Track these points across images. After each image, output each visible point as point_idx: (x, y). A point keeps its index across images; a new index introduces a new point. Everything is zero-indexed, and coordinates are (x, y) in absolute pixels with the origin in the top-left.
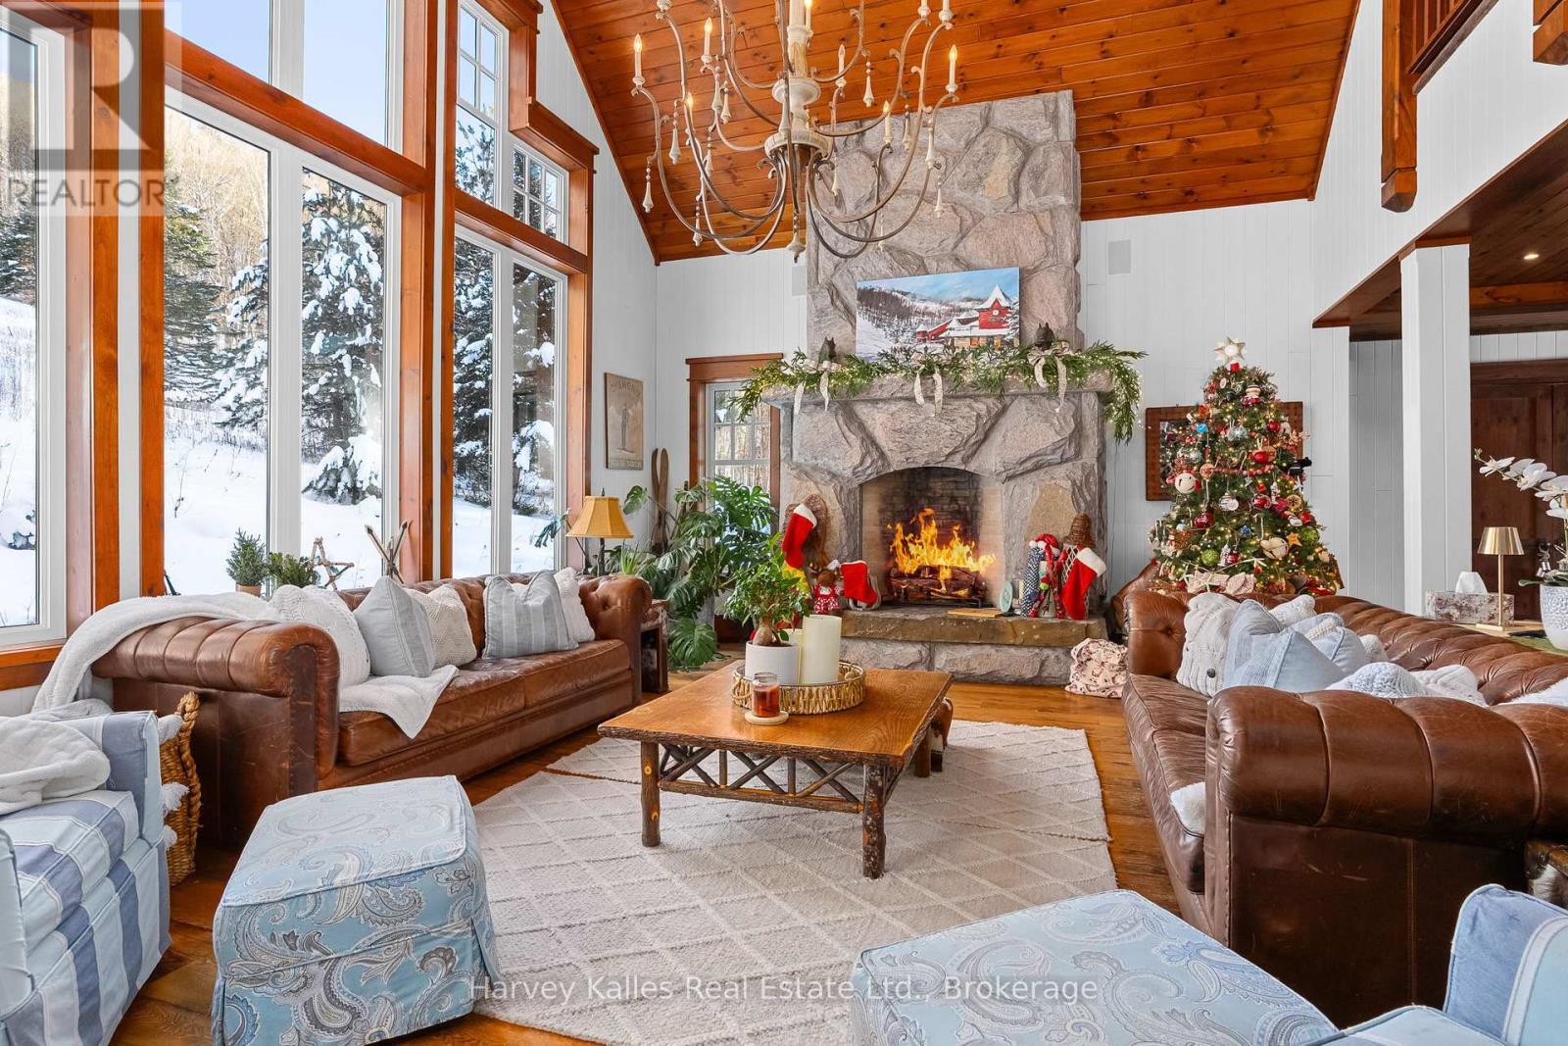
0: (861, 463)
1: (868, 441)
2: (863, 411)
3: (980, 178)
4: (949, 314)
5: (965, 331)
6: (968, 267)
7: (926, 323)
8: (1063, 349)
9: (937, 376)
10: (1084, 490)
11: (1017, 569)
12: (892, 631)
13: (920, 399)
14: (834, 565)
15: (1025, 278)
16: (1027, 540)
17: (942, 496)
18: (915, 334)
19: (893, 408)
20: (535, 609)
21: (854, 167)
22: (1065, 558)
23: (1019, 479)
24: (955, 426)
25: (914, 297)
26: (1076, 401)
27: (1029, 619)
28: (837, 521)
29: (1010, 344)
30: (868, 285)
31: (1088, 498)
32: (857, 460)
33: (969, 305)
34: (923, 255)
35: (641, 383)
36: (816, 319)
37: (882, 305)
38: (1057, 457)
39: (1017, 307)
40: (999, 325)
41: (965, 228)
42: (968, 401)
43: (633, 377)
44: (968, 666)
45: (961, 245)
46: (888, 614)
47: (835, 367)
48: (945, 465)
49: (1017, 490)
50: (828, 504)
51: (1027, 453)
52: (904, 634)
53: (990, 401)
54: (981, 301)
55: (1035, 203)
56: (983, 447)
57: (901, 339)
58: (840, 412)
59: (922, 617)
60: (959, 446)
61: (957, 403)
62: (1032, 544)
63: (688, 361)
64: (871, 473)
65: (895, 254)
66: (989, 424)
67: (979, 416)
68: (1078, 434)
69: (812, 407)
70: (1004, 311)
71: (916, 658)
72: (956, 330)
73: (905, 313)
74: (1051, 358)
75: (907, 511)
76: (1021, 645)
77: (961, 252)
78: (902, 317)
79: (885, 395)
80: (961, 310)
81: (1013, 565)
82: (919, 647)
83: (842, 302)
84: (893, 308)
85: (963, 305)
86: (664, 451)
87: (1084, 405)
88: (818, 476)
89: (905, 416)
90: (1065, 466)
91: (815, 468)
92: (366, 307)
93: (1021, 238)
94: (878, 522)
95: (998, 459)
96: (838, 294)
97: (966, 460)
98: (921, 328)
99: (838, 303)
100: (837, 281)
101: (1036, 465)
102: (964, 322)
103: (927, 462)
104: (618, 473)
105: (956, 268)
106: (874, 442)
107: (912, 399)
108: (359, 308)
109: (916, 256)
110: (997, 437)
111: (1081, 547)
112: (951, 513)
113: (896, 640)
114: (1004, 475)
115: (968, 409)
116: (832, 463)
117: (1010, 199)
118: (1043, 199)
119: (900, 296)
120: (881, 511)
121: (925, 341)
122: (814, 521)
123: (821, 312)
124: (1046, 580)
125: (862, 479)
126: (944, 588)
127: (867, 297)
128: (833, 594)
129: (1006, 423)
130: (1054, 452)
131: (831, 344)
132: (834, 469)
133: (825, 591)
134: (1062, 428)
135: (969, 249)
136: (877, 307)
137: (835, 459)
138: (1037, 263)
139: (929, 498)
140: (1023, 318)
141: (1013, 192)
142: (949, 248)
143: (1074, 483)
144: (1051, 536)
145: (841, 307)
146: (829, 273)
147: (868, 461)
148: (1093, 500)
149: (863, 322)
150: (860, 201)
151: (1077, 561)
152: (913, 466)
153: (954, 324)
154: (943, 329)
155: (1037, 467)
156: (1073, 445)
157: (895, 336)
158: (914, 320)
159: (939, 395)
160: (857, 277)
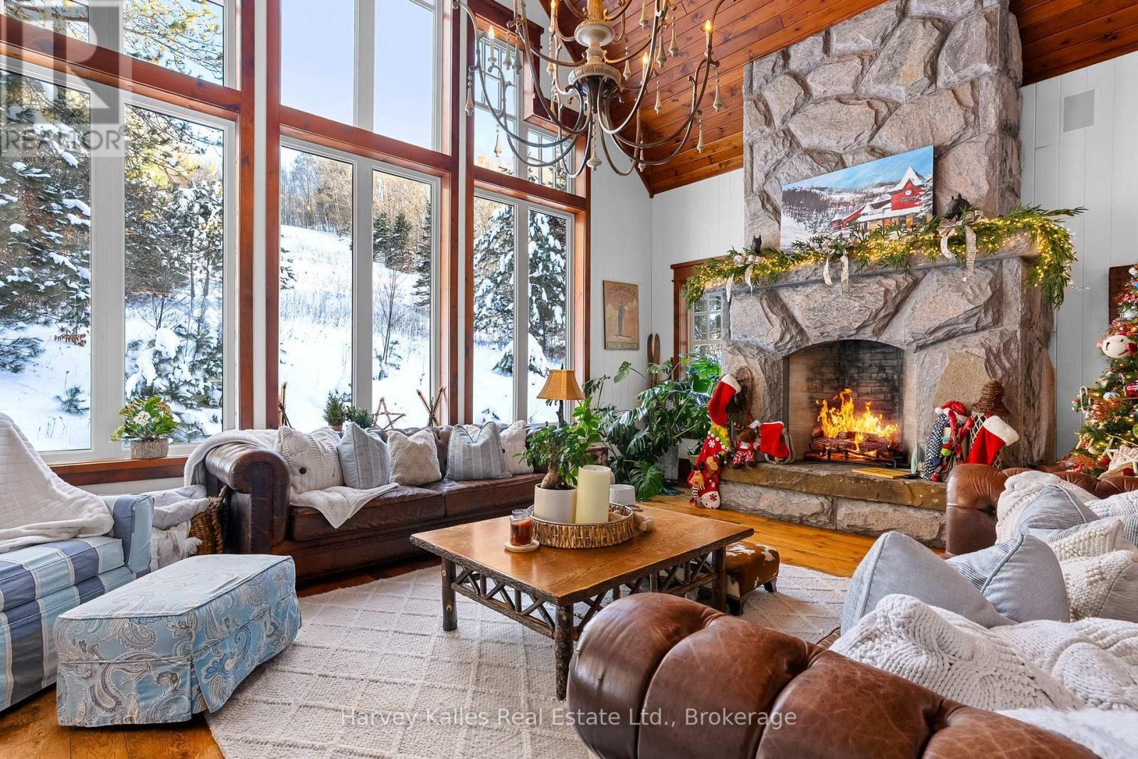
0: (782, 339)
1: (788, 320)
2: (785, 295)
3: (895, 69)
4: (862, 201)
5: (878, 214)
6: (884, 154)
7: (842, 213)
8: (976, 218)
9: (844, 259)
10: (1003, 357)
11: (925, 434)
12: (797, 483)
13: (828, 281)
14: (755, 424)
15: (940, 154)
16: (934, 407)
17: (871, 366)
18: (831, 224)
19: (809, 290)
20: (475, 448)
21: (780, 88)
22: (972, 425)
23: (931, 349)
24: (863, 302)
25: (831, 191)
26: (996, 268)
27: (929, 483)
28: (761, 387)
29: (923, 220)
30: (791, 187)
31: (1007, 365)
32: (777, 336)
33: (882, 189)
34: (841, 151)
35: (636, 286)
36: (750, 222)
37: (805, 203)
38: (971, 325)
39: (931, 184)
40: (911, 204)
41: (880, 119)
42: (879, 278)
43: (627, 282)
44: (865, 520)
45: (877, 135)
46: (795, 468)
47: (758, 259)
48: (858, 338)
49: (927, 359)
50: (754, 374)
51: (937, 323)
52: (807, 486)
53: (900, 277)
54: (894, 184)
55: (955, 78)
56: (895, 320)
57: (819, 230)
58: (765, 297)
59: (823, 473)
60: (868, 320)
61: (867, 281)
62: (938, 411)
63: (672, 267)
64: (790, 347)
65: (815, 155)
66: (899, 298)
67: (887, 291)
68: (997, 301)
69: (743, 294)
70: (915, 191)
71: (818, 509)
72: (869, 215)
73: (822, 206)
74: (961, 229)
75: (837, 379)
76: (919, 508)
77: (877, 142)
78: (819, 211)
79: (801, 279)
80: (874, 196)
81: (922, 431)
82: (822, 499)
83: (772, 205)
84: (812, 204)
85: (876, 191)
86: (657, 335)
87: (1006, 271)
88: (748, 351)
89: (818, 296)
90: (981, 334)
91: (747, 345)
92: (540, 251)
93: (938, 116)
94: (805, 389)
95: (907, 330)
96: (769, 199)
97: (877, 333)
98: (837, 217)
99: (768, 206)
100: (768, 188)
101: (948, 334)
102: (876, 206)
103: (840, 336)
104: (615, 353)
105: (870, 158)
106: (794, 321)
107: (823, 281)
108: (535, 253)
109: (836, 154)
110: (907, 310)
111: (989, 414)
112: (879, 381)
113: (801, 492)
114: (914, 345)
115: (877, 286)
116: (758, 340)
117: (926, 81)
118: (962, 73)
119: (818, 191)
120: (809, 380)
121: (840, 228)
122: (737, 388)
123: (754, 216)
124: (949, 446)
125: (785, 353)
126: (858, 449)
127: (792, 198)
128: (751, 449)
129: (918, 295)
130: (967, 320)
131: (758, 241)
132: (761, 345)
133: (744, 446)
134: (976, 297)
135: (884, 138)
136: (799, 205)
137: (759, 336)
138: (955, 137)
139: (859, 368)
140: (938, 193)
141: (929, 72)
142: (865, 141)
143: (989, 351)
144: (958, 403)
145: (771, 209)
146: (761, 182)
147: (788, 337)
148: (1015, 368)
149: (786, 219)
150: (785, 116)
151: (983, 429)
152: (828, 339)
153: (868, 209)
154: (857, 215)
155: (949, 337)
156: (991, 313)
157: (814, 227)
158: (831, 211)
159: (845, 275)
160: (783, 181)
